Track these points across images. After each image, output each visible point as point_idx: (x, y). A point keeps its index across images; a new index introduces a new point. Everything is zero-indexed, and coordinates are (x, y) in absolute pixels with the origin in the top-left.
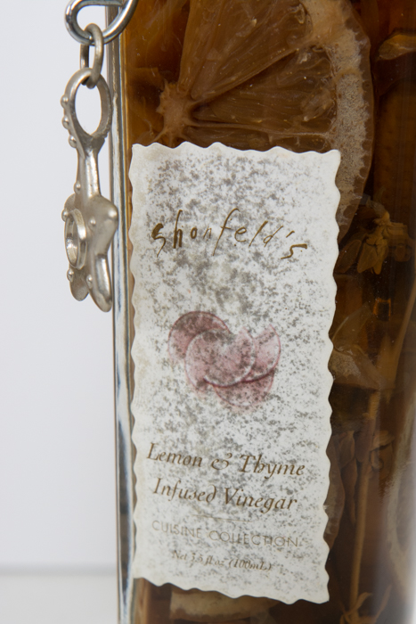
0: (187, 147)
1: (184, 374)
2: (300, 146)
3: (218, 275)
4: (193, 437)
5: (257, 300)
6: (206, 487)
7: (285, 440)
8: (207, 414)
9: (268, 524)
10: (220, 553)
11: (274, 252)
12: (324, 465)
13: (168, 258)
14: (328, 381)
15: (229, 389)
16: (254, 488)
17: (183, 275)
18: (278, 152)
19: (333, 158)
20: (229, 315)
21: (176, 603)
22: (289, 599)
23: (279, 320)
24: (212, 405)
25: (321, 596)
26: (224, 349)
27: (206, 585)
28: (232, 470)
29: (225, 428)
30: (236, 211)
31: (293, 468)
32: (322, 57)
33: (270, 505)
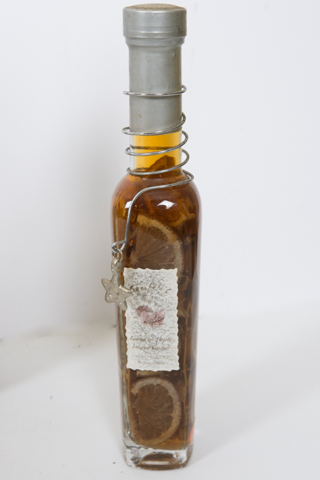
0: (139, 270)
1: (140, 320)
2: (167, 268)
3: (149, 297)
4: (143, 334)
5: (159, 302)
6: (147, 346)
7: (167, 333)
8: (147, 329)
9: (164, 353)
10: (151, 361)
11: (162, 292)
12: (177, 338)
13: (135, 294)
14: (177, 319)
15: (152, 323)
16: (160, 345)
17: (139, 297)
18: (162, 270)
19: (176, 270)
20: (152, 306)
21: (138, 373)
22: (170, 370)
23: (164, 307)
24: (148, 327)
25: (177, 368)
26: (150, 314)
27: (148, 369)
28: (154, 342)
29: (152, 332)
30: (152, 283)
31: (169, 340)
32: (171, 247)
33: (164, 349)
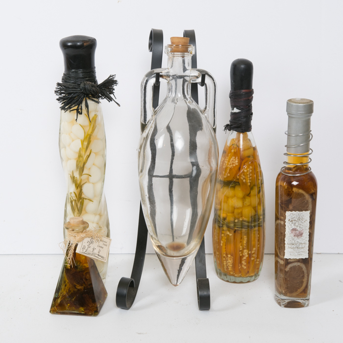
0: (293, 212)
1: (292, 235)
2: (306, 211)
3: (297, 224)
4: (293, 241)
5: (301, 226)
6: (295, 247)
7: (304, 241)
8: (295, 239)
9: (302, 250)
10: (296, 254)
11: (303, 221)
12: (308, 242)
13: (291, 223)
14: (308, 234)
15: (298, 236)
16: (300, 246)
18: (304, 212)
19: (309, 211)
20: (298, 228)
21: (289, 260)
22: (304, 258)
23: (303, 228)
24: (296, 238)
25: (307, 257)
26: (297, 232)
27: (294, 258)
28: (298, 245)
29: (297, 240)
30: (299, 218)
31: (305, 243)
32: (307, 201)
33: (302, 248)
